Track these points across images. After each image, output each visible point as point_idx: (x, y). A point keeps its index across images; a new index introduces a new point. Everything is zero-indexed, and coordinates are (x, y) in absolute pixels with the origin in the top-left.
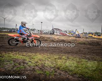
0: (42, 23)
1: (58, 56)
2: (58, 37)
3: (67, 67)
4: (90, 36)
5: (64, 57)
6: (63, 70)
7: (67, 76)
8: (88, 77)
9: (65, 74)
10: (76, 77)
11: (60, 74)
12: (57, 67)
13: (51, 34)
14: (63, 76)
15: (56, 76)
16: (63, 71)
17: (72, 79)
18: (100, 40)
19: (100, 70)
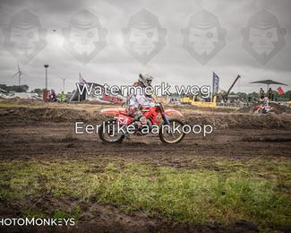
0: (46, 66)
1: (93, 165)
2: (97, 107)
3: (117, 193)
4: (185, 101)
5: (110, 165)
6: (108, 202)
7: (118, 219)
8: (174, 214)
9: (111, 213)
10: (141, 218)
11: (98, 214)
12: (90, 194)
13: (75, 99)
14: (107, 219)
15: (84, 223)
16: (105, 205)
17: (130, 225)
18: (210, 113)
19: (203, 194)
